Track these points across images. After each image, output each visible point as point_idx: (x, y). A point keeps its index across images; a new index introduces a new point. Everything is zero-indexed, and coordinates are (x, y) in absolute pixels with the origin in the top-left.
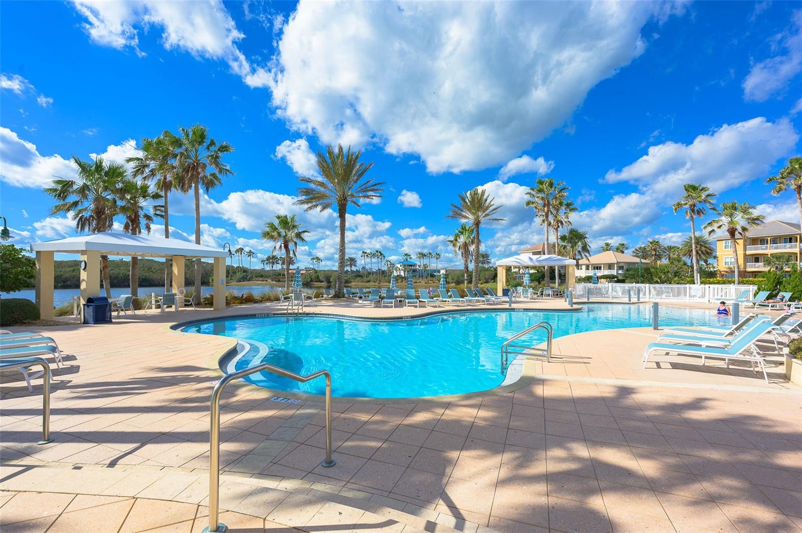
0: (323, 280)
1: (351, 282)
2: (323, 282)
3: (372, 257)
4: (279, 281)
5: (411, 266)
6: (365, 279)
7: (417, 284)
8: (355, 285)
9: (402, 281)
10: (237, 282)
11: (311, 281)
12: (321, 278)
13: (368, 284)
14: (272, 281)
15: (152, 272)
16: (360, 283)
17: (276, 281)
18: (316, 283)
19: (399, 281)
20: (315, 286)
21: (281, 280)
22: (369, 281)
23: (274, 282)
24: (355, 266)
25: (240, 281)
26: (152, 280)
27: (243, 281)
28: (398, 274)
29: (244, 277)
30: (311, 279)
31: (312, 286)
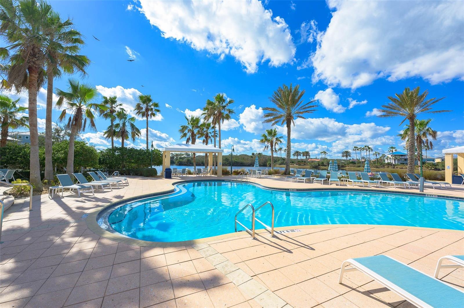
0: (326, 165)
1: (345, 167)
2: (326, 166)
3: (362, 150)
4: (300, 165)
5: (402, 156)
6: (357, 165)
7: (403, 169)
8: (349, 169)
9: (389, 167)
10: (279, 165)
11: (319, 165)
12: (325, 164)
13: (358, 168)
14: (296, 165)
15: (244, 160)
16: (352, 168)
17: (298, 165)
18: (321, 167)
19: (385, 167)
20: (321, 168)
21: (301, 164)
22: (359, 166)
23: (297, 166)
24: (350, 156)
25: (281, 165)
26: (244, 163)
27: (282, 165)
28: (389, 162)
29: (282, 163)
30: (319, 164)
31: (319, 168)
